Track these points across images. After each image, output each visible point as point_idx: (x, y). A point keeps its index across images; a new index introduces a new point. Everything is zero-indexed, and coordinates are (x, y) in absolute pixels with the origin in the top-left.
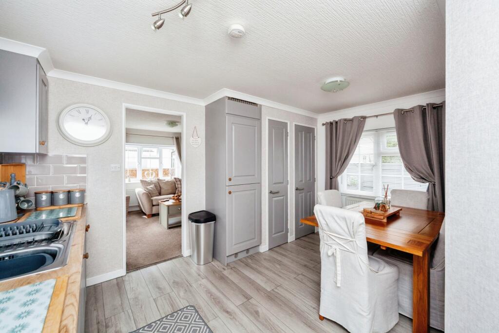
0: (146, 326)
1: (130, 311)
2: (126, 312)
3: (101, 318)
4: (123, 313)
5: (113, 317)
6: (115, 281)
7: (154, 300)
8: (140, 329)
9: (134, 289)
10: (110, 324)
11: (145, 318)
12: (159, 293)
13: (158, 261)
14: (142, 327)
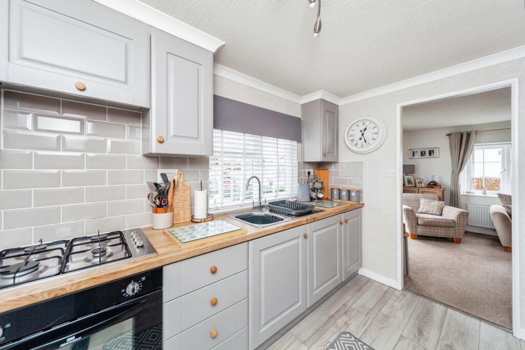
0: (368, 346)
1: (370, 320)
2: (367, 318)
3: (349, 304)
4: (364, 316)
5: (355, 311)
6: (386, 288)
7: (401, 335)
8: (361, 342)
9: (394, 308)
10: (349, 314)
11: (375, 339)
12: (415, 336)
13: (453, 306)
14: (364, 342)
